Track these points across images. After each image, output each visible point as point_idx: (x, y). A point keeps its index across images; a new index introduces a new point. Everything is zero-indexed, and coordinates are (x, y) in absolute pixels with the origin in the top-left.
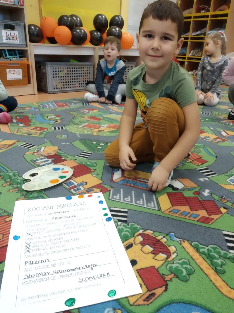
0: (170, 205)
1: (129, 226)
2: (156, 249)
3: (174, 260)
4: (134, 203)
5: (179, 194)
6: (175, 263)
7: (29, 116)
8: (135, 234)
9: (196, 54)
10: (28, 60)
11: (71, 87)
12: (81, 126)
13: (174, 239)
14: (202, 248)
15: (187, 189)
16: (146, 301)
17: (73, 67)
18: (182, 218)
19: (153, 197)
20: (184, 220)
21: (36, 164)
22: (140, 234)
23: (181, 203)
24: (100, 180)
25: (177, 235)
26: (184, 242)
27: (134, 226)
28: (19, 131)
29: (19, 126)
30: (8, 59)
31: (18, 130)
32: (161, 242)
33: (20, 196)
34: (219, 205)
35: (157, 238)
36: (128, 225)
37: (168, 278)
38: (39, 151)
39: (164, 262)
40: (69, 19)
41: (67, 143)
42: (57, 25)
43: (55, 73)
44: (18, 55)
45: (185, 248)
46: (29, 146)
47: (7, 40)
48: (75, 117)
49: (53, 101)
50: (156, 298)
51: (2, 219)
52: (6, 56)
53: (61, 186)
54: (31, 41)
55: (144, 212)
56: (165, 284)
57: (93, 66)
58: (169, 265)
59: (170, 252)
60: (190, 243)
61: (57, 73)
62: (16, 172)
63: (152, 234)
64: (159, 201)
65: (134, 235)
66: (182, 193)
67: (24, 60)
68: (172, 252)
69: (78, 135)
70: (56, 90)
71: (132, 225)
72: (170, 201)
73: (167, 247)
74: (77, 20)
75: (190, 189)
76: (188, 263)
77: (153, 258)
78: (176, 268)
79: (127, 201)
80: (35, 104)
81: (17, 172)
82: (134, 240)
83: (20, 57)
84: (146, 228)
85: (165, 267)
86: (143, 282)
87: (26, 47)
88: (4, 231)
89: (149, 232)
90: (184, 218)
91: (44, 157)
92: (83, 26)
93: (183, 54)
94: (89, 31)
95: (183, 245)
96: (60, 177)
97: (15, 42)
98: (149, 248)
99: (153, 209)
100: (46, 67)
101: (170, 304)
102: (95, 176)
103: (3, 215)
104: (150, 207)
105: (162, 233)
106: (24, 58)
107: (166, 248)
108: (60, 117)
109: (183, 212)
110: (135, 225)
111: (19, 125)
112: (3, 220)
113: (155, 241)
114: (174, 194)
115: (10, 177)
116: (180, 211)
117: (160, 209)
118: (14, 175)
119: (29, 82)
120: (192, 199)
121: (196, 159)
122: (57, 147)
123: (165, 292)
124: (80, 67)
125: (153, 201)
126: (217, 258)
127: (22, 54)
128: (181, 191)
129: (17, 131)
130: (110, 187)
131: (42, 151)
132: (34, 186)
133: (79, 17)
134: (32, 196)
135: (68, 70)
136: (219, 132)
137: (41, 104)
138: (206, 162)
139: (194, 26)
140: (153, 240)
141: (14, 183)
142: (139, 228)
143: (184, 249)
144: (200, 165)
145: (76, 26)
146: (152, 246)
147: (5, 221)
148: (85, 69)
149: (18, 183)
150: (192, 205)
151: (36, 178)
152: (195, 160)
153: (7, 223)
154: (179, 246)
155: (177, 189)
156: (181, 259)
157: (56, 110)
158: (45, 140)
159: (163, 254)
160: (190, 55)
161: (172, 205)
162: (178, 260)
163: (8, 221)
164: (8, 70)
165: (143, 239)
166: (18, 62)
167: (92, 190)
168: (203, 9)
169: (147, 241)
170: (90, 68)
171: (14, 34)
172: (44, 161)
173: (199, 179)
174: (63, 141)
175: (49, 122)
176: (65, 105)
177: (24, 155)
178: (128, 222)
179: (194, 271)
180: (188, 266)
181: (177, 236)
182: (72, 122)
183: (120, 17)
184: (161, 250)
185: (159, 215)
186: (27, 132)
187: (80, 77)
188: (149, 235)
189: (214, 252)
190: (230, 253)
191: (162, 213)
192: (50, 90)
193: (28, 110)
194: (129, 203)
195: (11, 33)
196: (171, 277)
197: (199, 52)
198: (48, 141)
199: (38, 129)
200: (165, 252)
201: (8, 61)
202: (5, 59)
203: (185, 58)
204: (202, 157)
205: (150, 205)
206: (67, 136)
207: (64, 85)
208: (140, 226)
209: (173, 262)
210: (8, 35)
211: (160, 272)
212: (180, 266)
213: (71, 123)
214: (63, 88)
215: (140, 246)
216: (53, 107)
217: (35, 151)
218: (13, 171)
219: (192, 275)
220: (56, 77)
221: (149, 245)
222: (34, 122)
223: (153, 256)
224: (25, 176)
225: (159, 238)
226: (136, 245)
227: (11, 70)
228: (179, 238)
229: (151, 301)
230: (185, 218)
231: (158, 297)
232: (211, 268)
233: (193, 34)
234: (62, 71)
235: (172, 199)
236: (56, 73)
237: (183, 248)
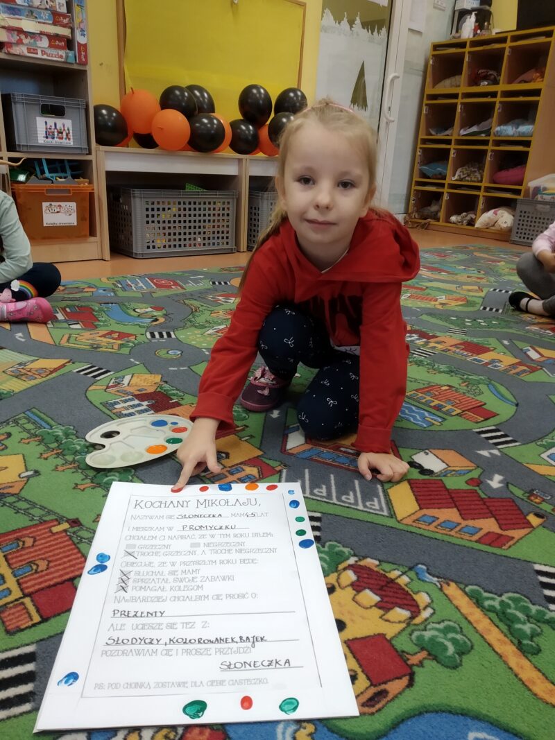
0: (415, 507)
1: (326, 549)
2: (386, 599)
3: (426, 623)
4: (335, 501)
5: (435, 482)
6: (430, 629)
7: (93, 307)
8: (340, 566)
9: (468, 176)
10: (91, 182)
11: (185, 245)
12: (211, 331)
13: (426, 579)
14: (488, 598)
15: (454, 473)
16: (367, 706)
17: (192, 201)
18: (442, 534)
19: (377, 489)
20: (446, 538)
21: (115, 411)
22: (350, 567)
23: (440, 501)
24: (258, 449)
25: (432, 570)
26: (449, 585)
27: (337, 549)
28: (72, 340)
29: (73, 329)
30: (46, 179)
31: (69, 337)
32: (398, 584)
33: (83, 480)
34: (525, 508)
35: (387, 574)
36: (323, 547)
37: (414, 660)
38: (119, 384)
39: (404, 625)
40: (186, 94)
41: (182, 368)
42: (159, 107)
43: (150, 213)
44: (69, 172)
45: (451, 598)
46: (96, 371)
47: (47, 137)
48: (196, 311)
49: (146, 276)
50: (389, 702)
51: (44, 529)
52: (43, 172)
53: (172, 461)
54: (100, 141)
55: (359, 520)
56: (409, 671)
57: (235, 200)
58: (416, 634)
59: (417, 606)
60: (461, 589)
61: (155, 213)
62: (70, 429)
63: (378, 566)
64: (391, 498)
65: (337, 568)
66: (441, 480)
67: (82, 183)
68: (422, 606)
69: (204, 350)
70: (151, 251)
71: (331, 547)
72: (416, 498)
73: (410, 595)
74: (203, 96)
75: (459, 473)
76: (459, 630)
77: (381, 617)
78: (432, 639)
79: (318, 496)
80: (104, 280)
81: (72, 427)
82: (338, 578)
83: (74, 177)
84: (363, 554)
85: (408, 636)
86: (361, 666)
87: (87, 154)
88: (50, 554)
89: (370, 562)
90: (447, 535)
91: (130, 397)
92: (216, 111)
93: (440, 176)
94: (231, 121)
95: (446, 592)
96: (168, 441)
97: (65, 142)
98: (369, 597)
99: (376, 514)
100: (132, 199)
101: (421, 714)
102: (246, 441)
103: (45, 518)
104: (371, 508)
105: (399, 565)
106: (82, 180)
107: (408, 597)
108: (164, 312)
109: (444, 522)
110: (338, 547)
111: (71, 326)
112: (47, 530)
113: (383, 581)
114: (425, 482)
115: (57, 439)
116: (438, 518)
117: (392, 515)
118: (67, 435)
119: (92, 233)
120: (465, 495)
121: (469, 408)
122: (160, 376)
123: (408, 689)
124: (207, 201)
125: (378, 497)
126: (522, 620)
127: (80, 169)
128: (439, 476)
129: (68, 340)
130: (280, 465)
131: (126, 385)
132: (113, 459)
133: (208, 90)
134: (108, 480)
135: (180, 206)
136: (521, 350)
137: (119, 282)
138: (495, 415)
139: (464, 114)
140: (380, 580)
141: (66, 452)
142: (347, 554)
143: (449, 599)
144: (480, 422)
145: (201, 110)
146: (379, 592)
147: (51, 531)
148: (219, 205)
149: (76, 451)
150: (465, 507)
151: (114, 443)
152: (468, 410)
153: (56, 537)
154: (437, 595)
155: (430, 472)
156: (443, 621)
157: (154, 295)
158: (132, 360)
159: (403, 609)
160: (453, 179)
161: (419, 505)
162: (436, 623)
163: (57, 532)
164: (45, 205)
165: (358, 577)
166: (70, 187)
167: (239, 469)
168: (485, 78)
169: (366, 580)
170: (228, 203)
171: (64, 126)
172: (131, 406)
173: (479, 452)
174: (171, 362)
175: (138, 321)
176: (172, 283)
177: (86, 391)
178: (322, 541)
179: (472, 647)
180: (459, 637)
181: (433, 573)
182: (191, 321)
183: (299, 93)
184: (398, 601)
185: (392, 527)
186: (90, 341)
187: (207, 224)
188: (370, 570)
189: (516, 609)
190: (552, 611)
191: (399, 522)
192: (139, 251)
193: (91, 294)
194: (325, 500)
195: (55, 124)
196: (421, 658)
197: (475, 171)
198: (138, 363)
199: (116, 335)
200: (407, 605)
201: (47, 184)
202: (41, 179)
203: (442, 185)
204: (485, 404)
205: (371, 505)
206: (179, 352)
207: (170, 240)
208: (349, 549)
209: (425, 627)
210: (50, 129)
211: (396, 647)
212: (442, 635)
213: (189, 323)
214: (167, 246)
215: (350, 592)
216: (145, 288)
217: (111, 384)
218: (63, 426)
219: (468, 655)
220: (153, 222)
221: (371, 590)
222: (105, 321)
223: (381, 612)
224: (90, 436)
225: (393, 574)
226: (343, 588)
227: (53, 204)
228: (438, 577)
229: (378, 706)
230: (450, 535)
231: (393, 699)
232: (509, 642)
233: (462, 132)
234: (166, 209)
235: (419, 494)
236: (153, 213)
237: (445, 597)
